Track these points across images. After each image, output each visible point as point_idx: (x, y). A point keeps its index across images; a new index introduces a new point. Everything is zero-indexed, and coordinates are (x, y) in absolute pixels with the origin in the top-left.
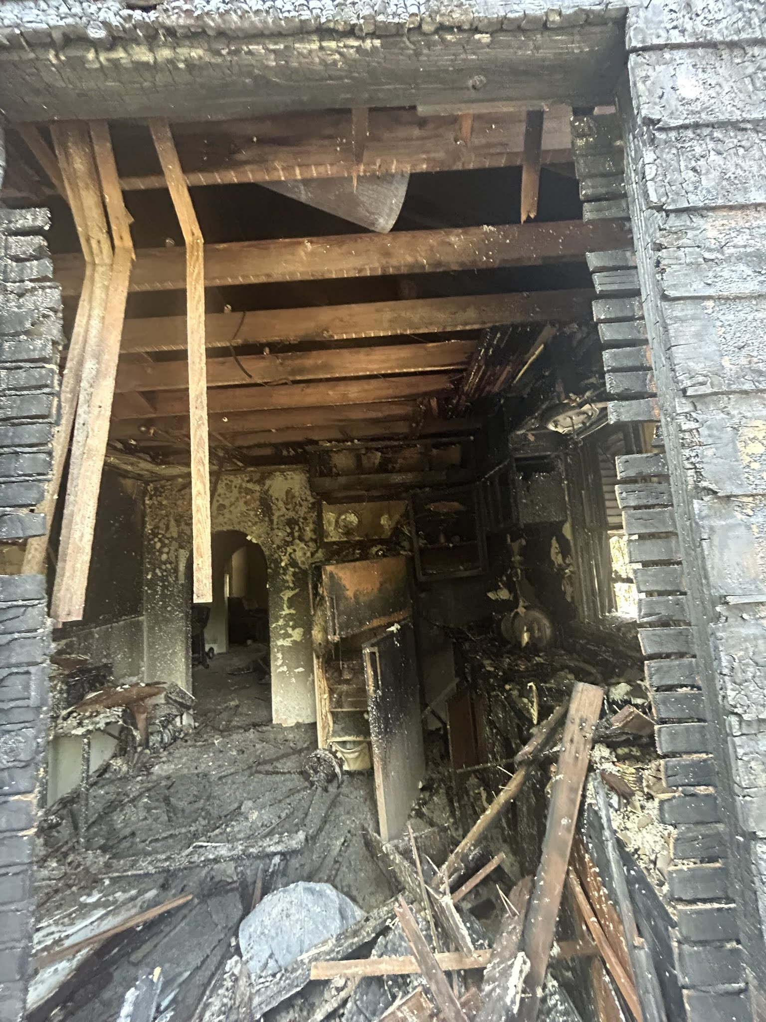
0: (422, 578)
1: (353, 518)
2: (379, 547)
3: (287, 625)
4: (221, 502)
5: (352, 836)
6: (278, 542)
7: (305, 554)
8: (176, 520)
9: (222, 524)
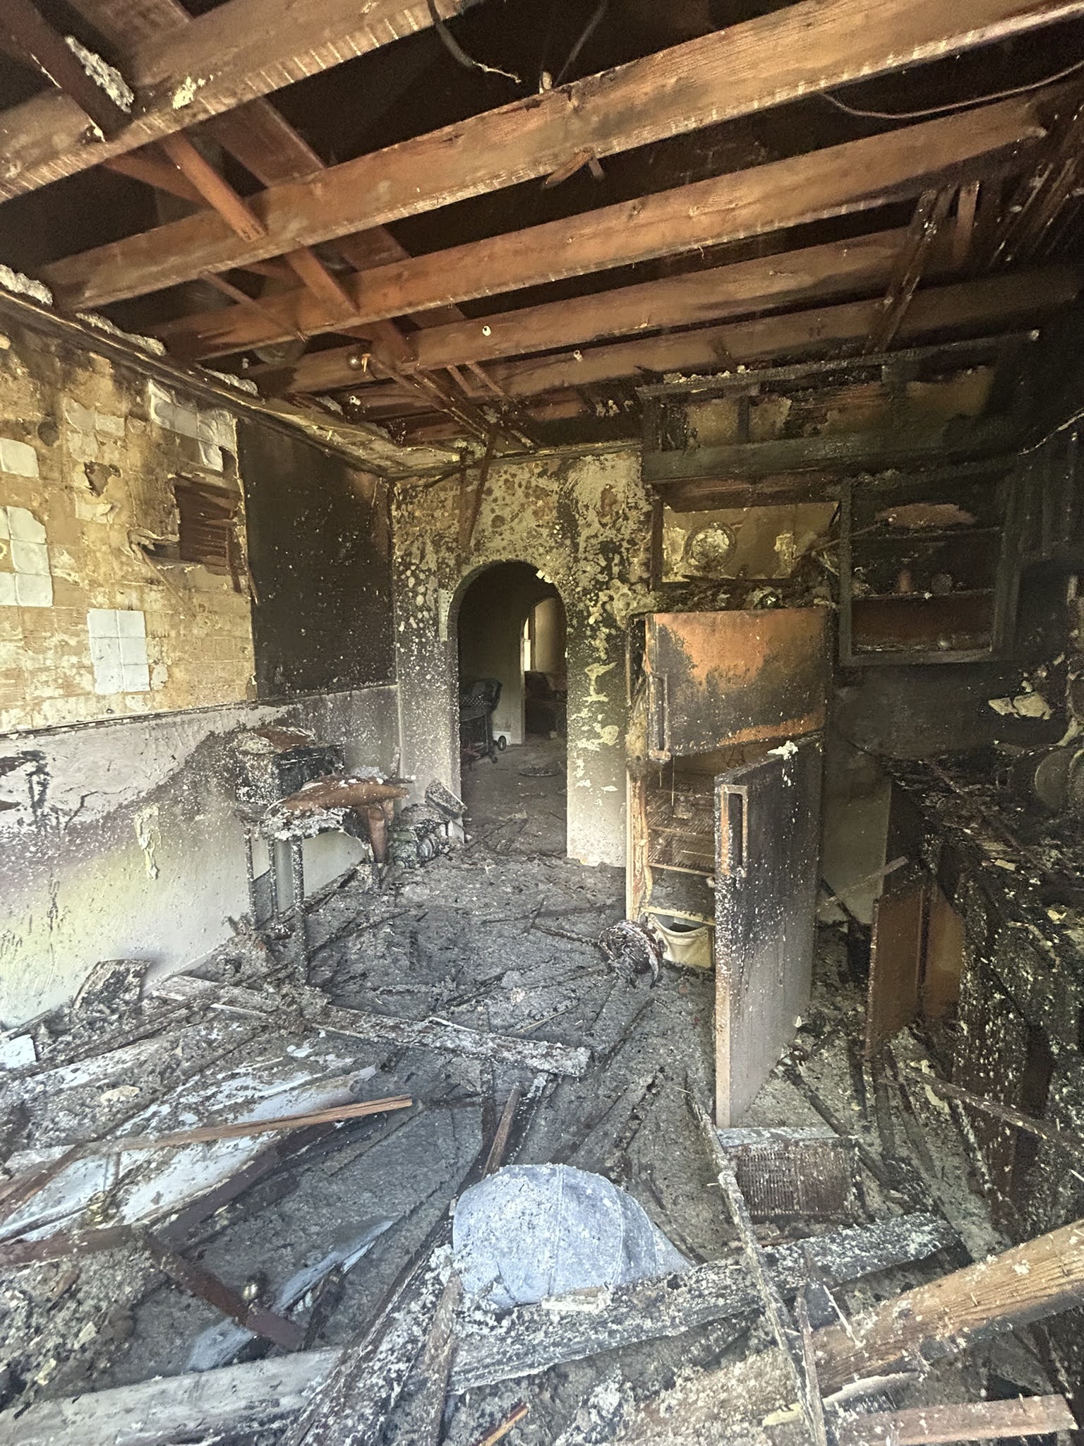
0: (849, 659)
1: (719, 540)
2: (768, 590)
3: (594, 719)
4: (498, 513)
6: (584, 582)
7: (628, 604)
8: (433, 542)
9: (499, 549)
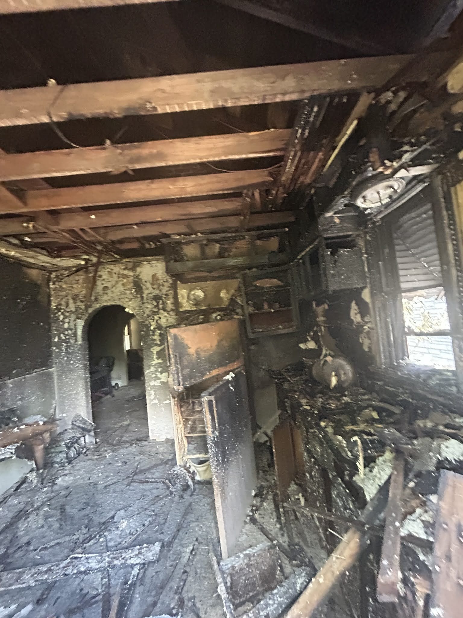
0: (251, 336)
1: (200, 294)
2: (219, 313)
3: (157, 371)
4: (106, 285)
5: (199, 543)
6: (147, 312)
7: (167, 320)
8: (73, 299)
9: (106, 300)
